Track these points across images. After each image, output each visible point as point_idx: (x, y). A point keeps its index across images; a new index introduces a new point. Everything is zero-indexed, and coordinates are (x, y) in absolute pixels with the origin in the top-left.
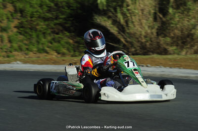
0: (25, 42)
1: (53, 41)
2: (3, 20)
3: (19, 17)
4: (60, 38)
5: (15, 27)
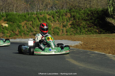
0: (74, 32)
1: (88, 31)
2: (65, 22)
3: (72, 20)
4: (91, 29)
5: (70, 25)
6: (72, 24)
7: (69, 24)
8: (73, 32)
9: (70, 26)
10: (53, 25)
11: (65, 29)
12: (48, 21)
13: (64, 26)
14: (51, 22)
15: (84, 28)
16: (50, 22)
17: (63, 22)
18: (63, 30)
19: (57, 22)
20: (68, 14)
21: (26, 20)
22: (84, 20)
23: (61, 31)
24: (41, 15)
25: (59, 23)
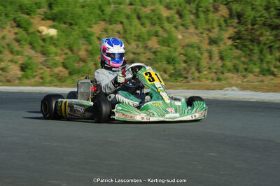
6: (237, 37)
7: (226, 35)
8: (239, 58)
9: (230, 42)
10: (180, 37)
11: (215, 49)
12: (166, 25)
13: (213, 42)
14: (176, 27)
15: (271, 50)
16: (173, 29)
17: (209, 30)
18: (210, 52)
19: (192, 30)
20: (220, 9)
21: (104, 20)
22: (270, 25)
23: (206, 55)
24: (143, 6)
25: (198, 32)
